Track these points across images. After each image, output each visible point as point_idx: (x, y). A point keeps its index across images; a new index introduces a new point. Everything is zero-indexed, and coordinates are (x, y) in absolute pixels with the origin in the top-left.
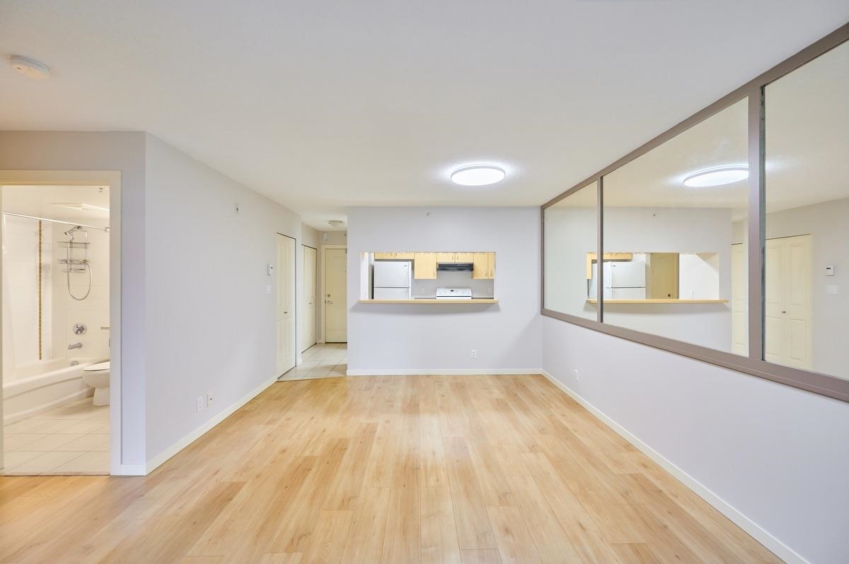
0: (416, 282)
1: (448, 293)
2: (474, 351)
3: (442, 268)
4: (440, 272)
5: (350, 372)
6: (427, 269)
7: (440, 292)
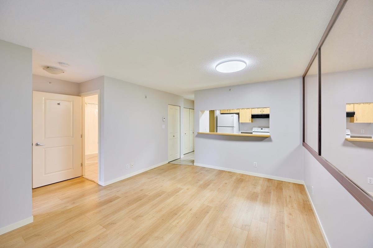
0: (240, 124)
1: (260, 130)
2: (256, 163)
3: (253, 117)
4: (254, 119)
5: (195, 164)
6: (246, 117)
7: (255, 129)
